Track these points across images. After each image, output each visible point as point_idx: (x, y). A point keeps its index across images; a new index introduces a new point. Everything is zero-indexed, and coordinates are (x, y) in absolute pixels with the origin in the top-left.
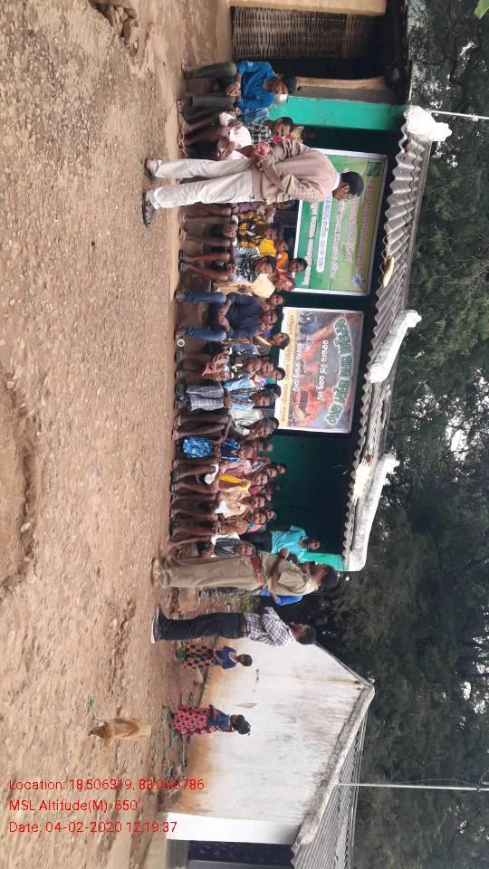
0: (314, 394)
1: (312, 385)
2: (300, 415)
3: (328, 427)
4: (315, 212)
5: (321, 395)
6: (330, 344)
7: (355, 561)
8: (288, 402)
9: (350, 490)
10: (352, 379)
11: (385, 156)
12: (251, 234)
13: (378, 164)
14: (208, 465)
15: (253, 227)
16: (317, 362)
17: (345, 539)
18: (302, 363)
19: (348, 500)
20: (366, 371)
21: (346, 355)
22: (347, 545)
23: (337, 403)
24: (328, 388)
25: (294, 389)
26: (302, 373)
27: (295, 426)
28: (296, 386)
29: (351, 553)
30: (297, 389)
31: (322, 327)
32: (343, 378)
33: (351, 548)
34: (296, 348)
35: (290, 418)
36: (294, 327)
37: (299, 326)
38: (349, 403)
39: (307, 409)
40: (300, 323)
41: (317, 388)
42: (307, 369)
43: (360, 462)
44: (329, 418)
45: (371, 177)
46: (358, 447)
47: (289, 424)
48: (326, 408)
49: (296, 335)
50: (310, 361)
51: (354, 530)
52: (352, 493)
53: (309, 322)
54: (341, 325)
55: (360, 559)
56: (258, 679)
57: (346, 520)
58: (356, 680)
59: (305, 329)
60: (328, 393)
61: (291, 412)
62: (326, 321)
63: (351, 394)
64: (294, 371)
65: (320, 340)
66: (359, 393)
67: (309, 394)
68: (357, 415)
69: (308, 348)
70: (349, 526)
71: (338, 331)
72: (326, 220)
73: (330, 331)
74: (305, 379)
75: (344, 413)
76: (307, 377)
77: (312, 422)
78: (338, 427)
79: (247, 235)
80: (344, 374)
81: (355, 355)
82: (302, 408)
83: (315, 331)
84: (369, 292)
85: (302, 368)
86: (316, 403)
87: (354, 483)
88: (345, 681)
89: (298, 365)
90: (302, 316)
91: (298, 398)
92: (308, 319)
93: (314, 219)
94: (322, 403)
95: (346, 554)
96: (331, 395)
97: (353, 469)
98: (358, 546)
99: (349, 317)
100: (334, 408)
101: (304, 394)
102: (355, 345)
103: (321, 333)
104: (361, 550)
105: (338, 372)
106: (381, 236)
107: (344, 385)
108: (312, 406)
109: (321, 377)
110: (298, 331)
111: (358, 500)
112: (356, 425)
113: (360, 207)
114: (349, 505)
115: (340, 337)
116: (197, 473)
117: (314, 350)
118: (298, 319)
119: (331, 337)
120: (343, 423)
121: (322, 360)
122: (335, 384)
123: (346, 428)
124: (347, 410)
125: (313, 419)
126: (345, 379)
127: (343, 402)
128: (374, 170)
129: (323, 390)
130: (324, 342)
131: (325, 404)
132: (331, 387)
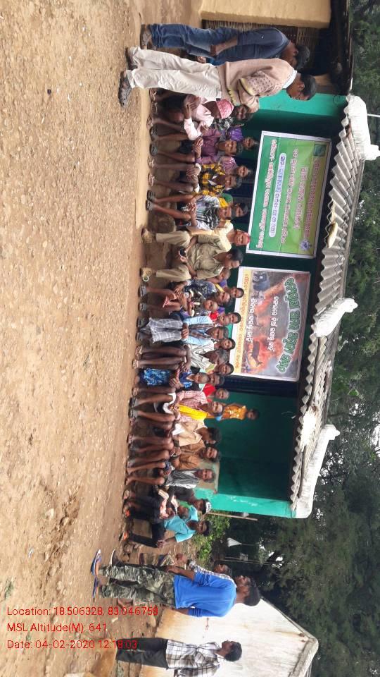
0: (266, 344)
1: (263, 336)
2: (253, 363)
3: (278, 375)
4: (269, 185)
5: (271, 346)
6: (280, 300)
7: (302, 507)
8: (242, 352)
9: (298, 435)
10: (300, 332)
11: (330, 139)
12: (212, 183)
13: (324, 146)
14: (166, 394)
15: (214, 177)
17: (293, 483)
18: (255, 315)
19: (296, 444)
20: (313, 322)
22: (295, 489)
23: (287, 354)
25: (247, 339)
26: (255, 324)
27: (247, 372)
29: (299, 500)
30: (250, 339)
31: (273, 285)
32: (291, 331)
33: (299, 495)
34: (250, 303)
36: (248, 285)
37: (253, 284)
38: (297, 353)
39: (259, 358)
40: (253, 281)
41: (268, 338)
42: (259, 321)
43: (307, 410)
45: (317, 157)
46: (306, 393)
47: (243, 371)
49: (250, 291)
50: (262, 315)
51: (301, 478)
52: (300, 438)
53: (262, 280)
54: (290, 283)
55: (306, 506)
56: (208, 626)
57: (294, 464)
58: (300, 632)
59: (258, 286)
61: (244, 360)
62: (277, 279)
63: (299, 346)
64: (247, 322)
65: (272, 296)
66: (307, 342)
67: (261, 344)
68: (305, 363)
69: (260, 303)
70: (297, 470)
71: (287, 289)
72: (278, 193)
73: (280, 289)
75: (293, 363)
76: (259, 328)
78: (286, 375)
79: (209, 184)
81: (302, 310)
82: (255, 357)
83: (267, 288)
84: (315, 255)
85: (255, 321)
87: (301, 428)
88: (290, 633)
89: (251, 318)
90: (255, 275)
91: (251, 347)
92: (261, 277)
93: (267, 192)
94: (272, 353)
95: (294, 498)
97: (301, 414)
98: (304, 494)
99: (297, 276)
100: (284, 358)
101: (256, 343)
102: (303, 300)
104: (308, 498)
105: (287, 325)
106: (326, 211)
108: (263, 355)
109: (272, 329)
110: (252, 288)
111: (305, 447)
112: (304, 373)
113: (307, 182)
114: (298, 451)
115: (289, 294)
116: (155, 400)
117: (266, 305)
118: (251, 277)
119: (281, 294)
120: (291, 372)
121: (273, 314)
122: (284, 336)
123: (295, 376)
124: (296, 359)
125: (264, 367)
126: (294, 331)
127: (292, 353)
128: (319, 152)
129: (274, 341)
130: (275, 298)
131: (275, 354)
132: (281, 338)
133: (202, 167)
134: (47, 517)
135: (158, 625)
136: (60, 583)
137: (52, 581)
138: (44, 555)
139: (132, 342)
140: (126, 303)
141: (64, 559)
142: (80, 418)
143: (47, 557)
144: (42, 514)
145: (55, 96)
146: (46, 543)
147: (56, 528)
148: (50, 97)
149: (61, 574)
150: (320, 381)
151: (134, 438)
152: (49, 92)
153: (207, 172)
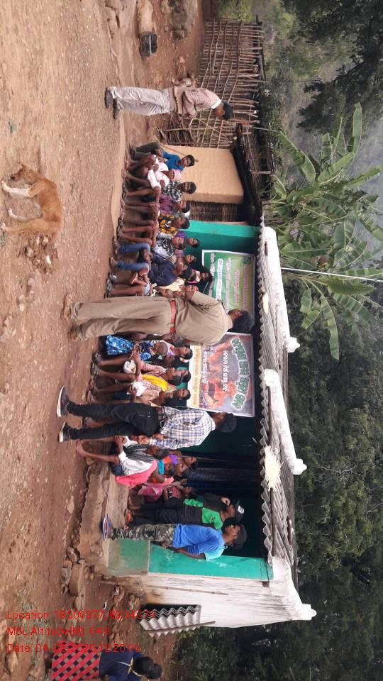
0: (220, 386)
1: (217, 379)
2: (209, 400)
3: (235, 411)
5: (225, 387)
6: (230, 353)
8: (198, 391)
10: (250, 377)
12: (168, 226)
15: (170, 222)
16: (220, 364)
21: (242, 360)
23: (240, 394)
24: (231, 382)
25: (203, 382)
26: (208, 370)
28: (205, 379)
32: (242, 376)
35: (201, 402)
38: (250, 394)
39: (215, 396)
41: (222, 381)
42: (212, 368)
44: (236, 405)
45: (245, 265)
48: (231, 397)
50: (214, 363)
54: (236, 342)
60: (231, 386)
61: (201, 398)
63: (251, 387)
64: (202, 369)
65: (222, 350)
67: (216, 385)
69: (212, 354)
71: (235, 345)
73: (228, 345)
74: (211, 375)
75: (247, 402)
77: (220, 406)
78: (242, 412)
80: (242, 373)
81: (250, 360)
82: (211, 395)
89: (205, 365)
91: (207, 388)
94: (227, 393)
96: (234, 387)
100: (238, 397)
102: (249, 353)
103: (222, 346)
105: (238, 371)
107: (244, 380)
108: (219, 394)
109: (224, 374)
115: (236, 349)
117: (216, 356)
119: (229, 349)
120: (247, 409)
121: (224, 363)
122: (237, 379)
123: (251, 413)
124: (250, 399)
126: (245, 377)
127: (245, 393)
128: (247, 261)
129: (227, 383)
130: (225, 351)
131: (230, 394)
153: (163, 219)
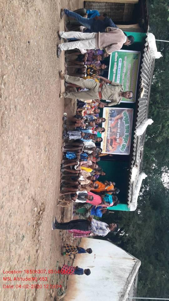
0: (116, 140)
1: (114, 136)
2: (110, 148)
3: (121, 153)
4: (115, 72)
5: (118, 140)
6: (121, 121)
7: (133, 207)
8: (106, 143)
9: (130, 177)
10: (130, 134)
11: (140, 52)
12: (91, 73)
13: (137, 55)
14: (75, 162)
15: (92, 71)
16: (116, 128)
17: (128, 197)
18: (111, 128)
19: (129, 181)
20: (135, 130)
21: (127, 125)
22: (129, 199)
23: (124, 143)
24: (121, 138)
25: (108, 138)
26: (111, 132)
27: (108, 152)
28: (109, 137)
29: (131, 204)
30: (109, 138)
31: (118, 115)
32: (126, 134)
33: (131, 202)
34: (108, 123)
35: (107, 149)
36: (108, 115)
37: (110, 114)
38: (129, 143)
39: (113, 146)
40: (110, 113)
41: (117, 137)
42: (113, 130)
43: (133, 166)
44: (122, 149)
45: (135, 60)
46: (133, 160)
47: (106, 151)
48: (120, 145)
49: (108, 118)
50: (114, 127)
51: (132, 194)
52: (131, 178)
53: (113, 113)
54: (125, 114)
55: (134, 206)
56: (95, 257)
57: (129, 189)
58: (133, 258)
59: (112, 115)
60: (120, 139)
61: (107, 147)
62: (119, 112)
63: (129, 140)
64: (108, 131)
65: (117, 119)
66: (133, 138)
67: (114, 140)
68: (132, 147)
69: (113, 123)
70: (130, 191)
71: (124, 116)
72: (119, 76)
73: (121, 116)
74: (112, 134)
75: (127, 147)
76: (112, 133)
77: (115, 151)
78: (124, 152)
79: (90, 74)
80: (126, 132)
81: (130, 124)
82: (111, 145)
83: (115, 116)
84: (135, 102)
85: (111, 130)
86: (116, 143)
87: (131, 174)
88: (129, 259)
89: (109, 129)
90: (110, 111)
91: (110, 141)
92: (113, 112)
93: (114, 75)
94: (118, 143)
95: (129, 203)
96: (122, 140)
97: (131, 168)
98: (133, 201)
99: (128, 111)
100: (123, 145)
101: (112, 140)
102: (130, 121)
103: (118, 117)
104: (135, 203)
105: (124, 131)
106: (139, 83)
107: (127, 136)
108: (115, 144)
109: (118, 133)
110: (109, 116)
111: (133, 182)
112: (132, 151)
113: (131, 71)
114: (130, 183)
115: (125, 118)
116: (71, 165)
117: (115, 123)
118: (109, 112)
119: (121, 118)
120: (127, 151)
121: (118, 127)
122: (123, 136)
123: (128, 153)
124: (128, 146)
125: (115, 149)
126: (127, 134)
127: (127, 143)
128: (136, 57)
129: (119, 138)
130: (119, 120)
131: (120, 144)
132: (122, 137)
133: (87, 66)
134: (34, 211)
135: (74, 258)
136: (39, 237)
137: (37, 236)
138: (34, 226)
139: (61, 141)
140: (58, 125)
141: (41, 228)
142: (44, 172)
143: (35, 226)
144: (32, 210)
145: (31, 43)
146: (34, 221)
147: (37, 215)
148: (29, 45)
149: (40, 234)
150: (138, 154)
151: (63, 181)
152: (29, 42)
153: (89, 68)
